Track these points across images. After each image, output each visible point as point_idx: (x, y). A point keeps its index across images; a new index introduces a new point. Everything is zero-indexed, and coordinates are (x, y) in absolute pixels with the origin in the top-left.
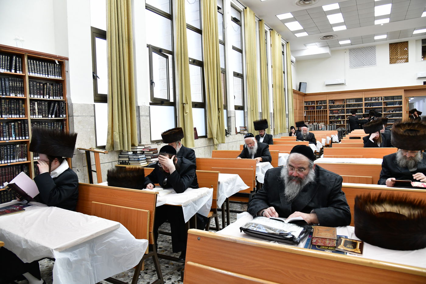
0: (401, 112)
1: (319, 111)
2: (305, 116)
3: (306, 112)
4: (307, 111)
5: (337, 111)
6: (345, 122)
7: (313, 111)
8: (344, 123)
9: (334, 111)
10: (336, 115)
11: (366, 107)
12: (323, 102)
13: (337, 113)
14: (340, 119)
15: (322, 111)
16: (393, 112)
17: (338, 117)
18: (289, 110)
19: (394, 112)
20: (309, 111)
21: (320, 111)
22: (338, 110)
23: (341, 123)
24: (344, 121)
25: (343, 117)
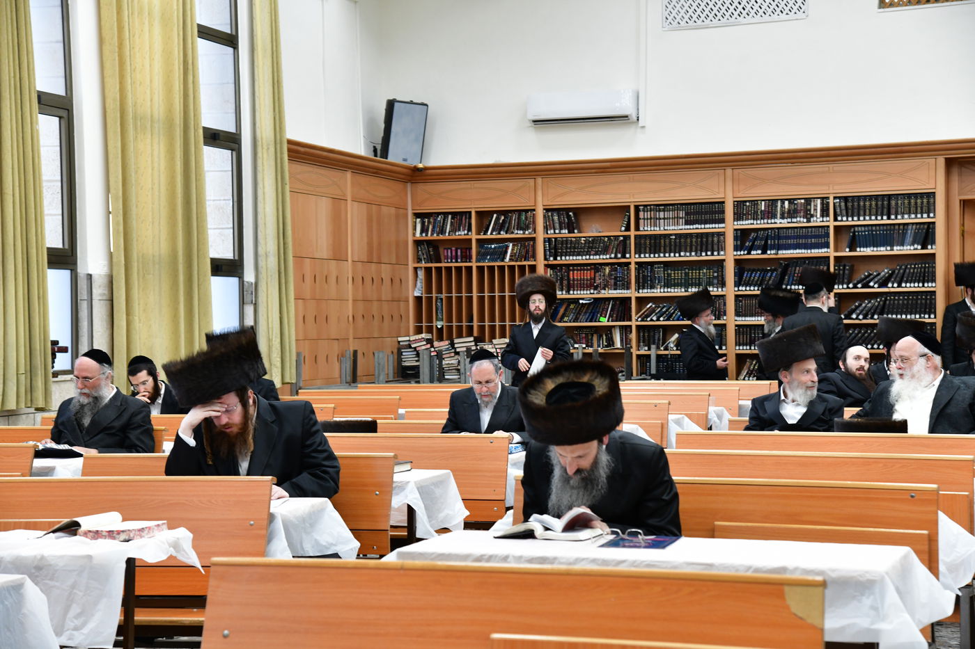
0: (929, 286)
1: (491, 269)
2: (418, 300)
3: (421, 274)
4: (428, 270)
5: (588, 275)
6: (633, 336)
7: (459, 269)
8: (626, 341)
9: (575, 275)
10: (585, 295)
11: (742, 254)
12: (514, 217)
13: (592, 285)
14: (604, 321)
15: (512, 268)
16: (883, 284)
17: (597, 306)
18: (262, 263)
19: (892, 287)
20: (439, 270)
21: (502, 268)
22: (597, 267)
23: (611, 342)
24: (626, 330)
25: (622, 308)
